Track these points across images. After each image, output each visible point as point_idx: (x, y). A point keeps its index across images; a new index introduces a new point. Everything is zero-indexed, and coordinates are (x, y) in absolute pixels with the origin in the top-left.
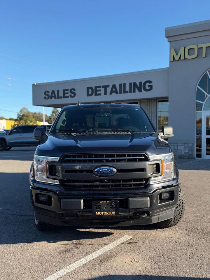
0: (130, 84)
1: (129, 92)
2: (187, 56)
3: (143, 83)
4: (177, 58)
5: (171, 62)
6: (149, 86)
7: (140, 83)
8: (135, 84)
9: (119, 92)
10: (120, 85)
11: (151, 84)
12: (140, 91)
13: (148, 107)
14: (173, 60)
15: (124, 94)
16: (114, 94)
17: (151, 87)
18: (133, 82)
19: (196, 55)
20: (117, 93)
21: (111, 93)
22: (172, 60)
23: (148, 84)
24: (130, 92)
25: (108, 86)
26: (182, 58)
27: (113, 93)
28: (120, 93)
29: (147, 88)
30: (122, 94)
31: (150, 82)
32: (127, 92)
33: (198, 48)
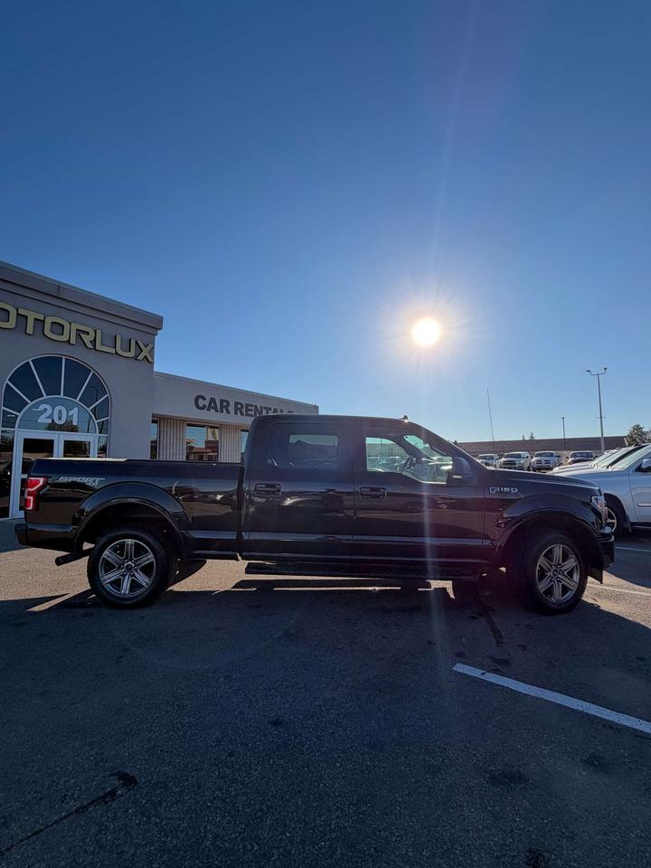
19: (12, 324)
33: (18, 314)
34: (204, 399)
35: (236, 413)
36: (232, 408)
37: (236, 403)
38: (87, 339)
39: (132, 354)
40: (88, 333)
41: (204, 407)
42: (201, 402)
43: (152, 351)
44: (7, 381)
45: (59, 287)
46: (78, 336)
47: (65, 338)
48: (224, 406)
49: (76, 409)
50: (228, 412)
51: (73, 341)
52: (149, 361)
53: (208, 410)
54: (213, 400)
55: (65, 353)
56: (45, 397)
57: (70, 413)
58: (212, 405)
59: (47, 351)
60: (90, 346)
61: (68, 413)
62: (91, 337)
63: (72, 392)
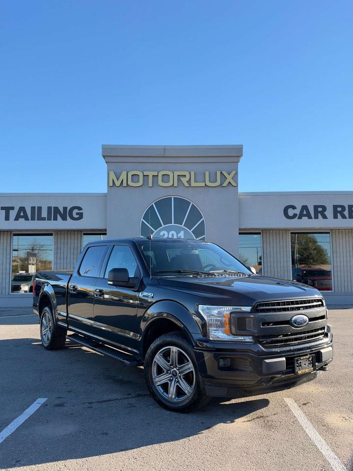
0: (49, 208)
1: (46, 218)
2: (130, 183)
3: (68, 209)
4: (118, 183)
5: (109, 186)
6: (77, 214)
7: (65, 209)
8: (56, 209)
9: (30, 217)
10: (33, 208)
11: (80, 211)
12: (64, 218)
13: (69, 241)
14: (112, 186)
15: (38, 221)
16: (22, 220)
17: (81, 216)
18: (53, 206)
19: (141, 183)
20: (27, 219)
21: (17, 219)
22: (111, 184)
23: (76, 211)
24: (49, 219)
25: (13, 208)
26: (125, 184)
27: (20, 219)
28: (33, 219)
29: (75, 216)
30: (36, 222)
31: (80, 209)
32: (44, 219)
33: (144, 176)
34: (294, 208)
35: (335, 217)
36: (329, 213)
37: (335, 207)
38: (184, 180)
39: (218, 183)
40: (185, 176)
41: (295, 216)
42: (291, 212)
43: (235, 177)
44: (142, 220)
45: (165, 149)
46: (179, 180)
47: (170, 184)
48: (320, 211)
49: (182, 232)
50: (325, 217)
51: (176, 185)
52: (233, 186)
53: (300, 218)
54: (305, 208)
55: (173, 194)
56: (163, 226)
57: (179, 235)
58: (305, 212)
59: (162, 195)
60: (187, 185)
61: (177, 235)
62: (187, 178)
63: (178, 221)
